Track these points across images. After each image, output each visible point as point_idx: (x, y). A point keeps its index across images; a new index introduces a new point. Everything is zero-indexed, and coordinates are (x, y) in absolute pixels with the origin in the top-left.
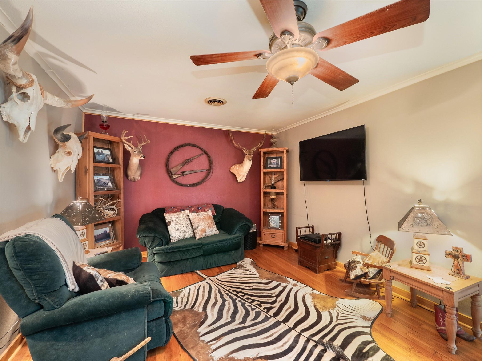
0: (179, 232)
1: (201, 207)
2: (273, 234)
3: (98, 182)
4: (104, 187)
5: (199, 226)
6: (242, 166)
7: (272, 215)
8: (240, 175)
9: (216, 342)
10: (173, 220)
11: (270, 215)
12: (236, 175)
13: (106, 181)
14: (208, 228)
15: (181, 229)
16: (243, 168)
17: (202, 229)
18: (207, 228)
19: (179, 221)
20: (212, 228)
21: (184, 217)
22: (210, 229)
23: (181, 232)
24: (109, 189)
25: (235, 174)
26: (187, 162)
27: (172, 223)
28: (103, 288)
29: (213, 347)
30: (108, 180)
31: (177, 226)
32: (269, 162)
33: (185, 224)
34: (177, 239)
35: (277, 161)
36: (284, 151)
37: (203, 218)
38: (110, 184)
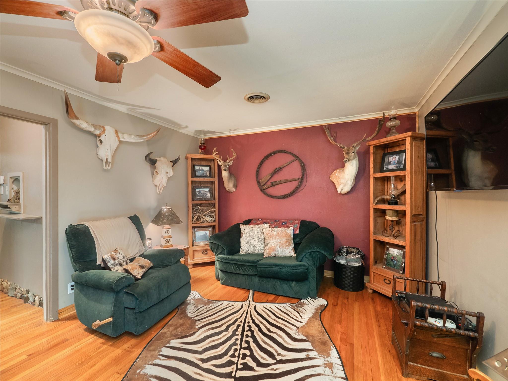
0: (248, 246)
1: (286, 223)
2: (387, 279)
3: (199, 194)
4: (203, 197)
5: (269, 243)
6: (343, 171)
7: (390, 247)
8: (339, 183)
9: (163, 360)
10: (246, 232)
11: (388, 246)
12: (335, 184)
13: (205, 192)
14: (280, 247)
15: (252, 243)
16: (344, 173)
17: (271, 247)
18: (278, 247)
19: (252, 234)
20: (285, 248)
21: (259, 231)
22: (282, 249)
23: (250, 246)
24: (207, 199)
25: (334, 182)
26: (277, 171)
27: (244, 235)
28: (112, 270)
29: (157, 361)
30: (208, 191)
31: (248, 239)
32: (386, 161)
33: (258, 238)
34: (245, 252)
35: (399, 159)
36: (407, 138)
37: (276, 235)
38: (208, 195)
